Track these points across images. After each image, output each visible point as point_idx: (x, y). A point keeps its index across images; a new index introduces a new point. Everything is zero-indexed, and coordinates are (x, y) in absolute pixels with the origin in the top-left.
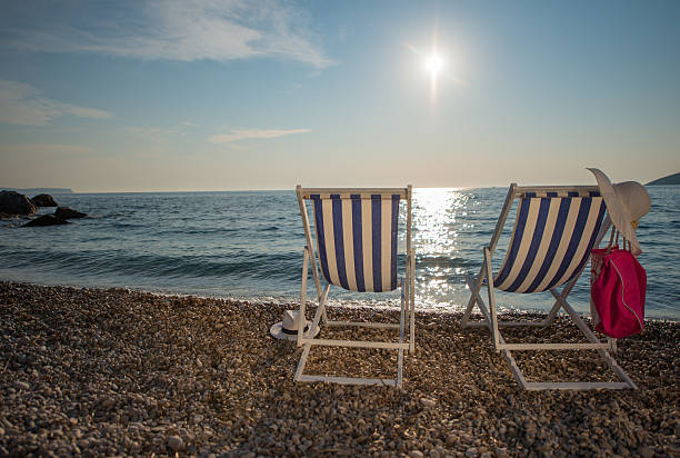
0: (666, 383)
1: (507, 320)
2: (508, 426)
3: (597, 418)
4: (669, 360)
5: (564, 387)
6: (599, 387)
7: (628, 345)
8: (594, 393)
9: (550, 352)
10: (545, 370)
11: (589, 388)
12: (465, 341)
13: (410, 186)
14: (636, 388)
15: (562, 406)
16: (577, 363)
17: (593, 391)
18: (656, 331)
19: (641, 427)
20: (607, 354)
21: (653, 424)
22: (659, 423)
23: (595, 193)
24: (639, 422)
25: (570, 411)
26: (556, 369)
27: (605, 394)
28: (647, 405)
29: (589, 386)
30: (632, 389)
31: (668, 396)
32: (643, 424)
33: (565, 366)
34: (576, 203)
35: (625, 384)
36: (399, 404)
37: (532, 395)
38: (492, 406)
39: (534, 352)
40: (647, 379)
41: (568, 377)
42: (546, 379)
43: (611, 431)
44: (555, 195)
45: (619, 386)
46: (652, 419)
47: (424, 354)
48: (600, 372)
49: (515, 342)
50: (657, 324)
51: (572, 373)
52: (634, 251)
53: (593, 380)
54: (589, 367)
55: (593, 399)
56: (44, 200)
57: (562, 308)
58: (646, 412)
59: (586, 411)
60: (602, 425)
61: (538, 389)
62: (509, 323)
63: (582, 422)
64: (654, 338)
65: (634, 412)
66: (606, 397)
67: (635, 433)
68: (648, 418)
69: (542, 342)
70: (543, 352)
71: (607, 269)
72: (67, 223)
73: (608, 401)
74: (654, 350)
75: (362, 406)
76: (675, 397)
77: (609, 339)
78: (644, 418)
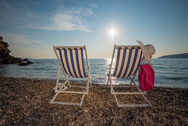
0: (161, 105)
1: (119, 86)
2: (107, 121)
3: (138, 117)
4: (162, 97)
5: (130, 106)
6: (140, 106)
7: (150, 93)
8: (139, 108)
9: (129, 95)
10: (126, 100)
11: (137, 106)
12: (106, 91)
13: (85, 45)
14: (151, 106)
15: (128, 112)
16: (135, 98)
17: (139, 107)
18: (158, 89)
19: (152, 120)
20: (144, 96)
21: (156, 119)
22: (158, 119)
23: (139, 48)
24: (152, 118)
25: (130, 114)
26: (129, 100)
27: (142, 108)
28: (155, 112)
29: (137, 105)
30: (150, 107)
31: (161, 109)
32: (153, 119)
33: (132, 99)
34: (134, 51)
35: (148, 105)
36: (77, 111)
37: (119, 109)
38: (105, 112)
39: (124, 95)
40: (155, 103)
41: (132, 102)
42: (126, 103)
43: (141, 123)
44: (127, 48)
45: (147, 105)
46: (156, 117)
47: (93, 95)
48: (142, 101)
49: (120, 92)
50: (159, 87)
51: (134, 101)
52: (151, 65)
53: (139, 103)
54: (139, 99)
55: (138, 110)
56: (26, 60)
57: (132, 83)
58: (154, 115)
59: (135, 114)
60: (139, 120)
61: (122, 106)
62: (120, 87)
63: (133, 119)
64: (158, 91)
65: (150, 115)
66: (142, 109)
67: (150, 123)
68: (155, 117)
69: (127, 92)
70: (126, 95)
71: (142, 70)
72: (28, 65)
73: (142, 111)
74: (158, 94)
75: (65, 112)
76: (163, 109)
77: (144, 91)
78: (153, 117)
